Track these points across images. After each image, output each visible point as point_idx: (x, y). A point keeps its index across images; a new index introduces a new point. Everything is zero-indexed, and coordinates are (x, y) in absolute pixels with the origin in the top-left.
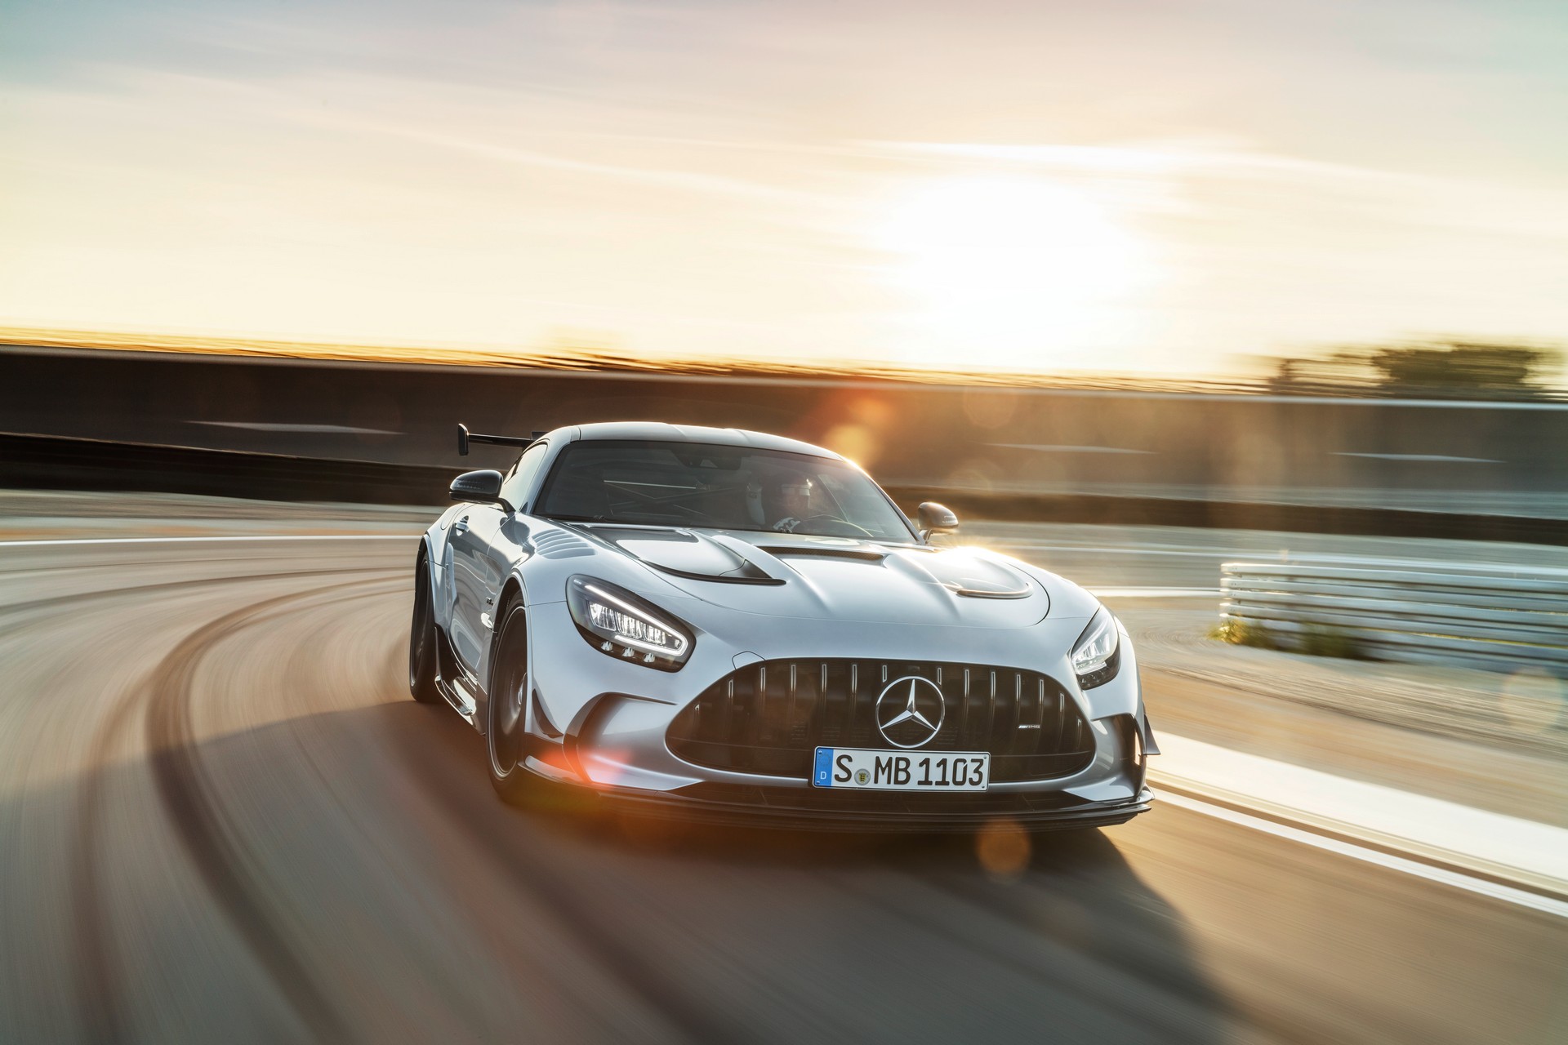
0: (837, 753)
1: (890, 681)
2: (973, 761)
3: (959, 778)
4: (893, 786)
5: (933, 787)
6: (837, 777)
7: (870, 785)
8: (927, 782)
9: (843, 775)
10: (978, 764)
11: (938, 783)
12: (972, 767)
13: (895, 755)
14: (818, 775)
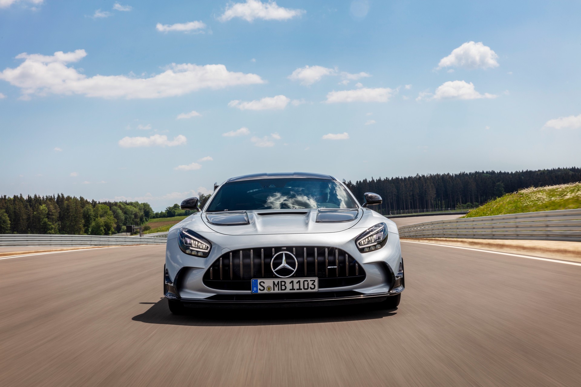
0: (259, 281)
1: (275, 253)
2: (311, 281)
3: (306, 287)
4: (280, 291)
5: (296, 291)
6: (260, 289)
7: (272, 291)
9: (262, 288)
10: (313, 281)
11: (297, 289)
12: (310, 283)
13: (280, 280)
14: (253, 290)
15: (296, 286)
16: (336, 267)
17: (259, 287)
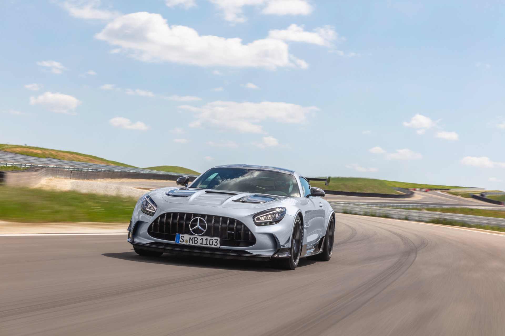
0: (181, 235)
1: (193, 218)
2: (215, 240)
3: (211, 244)
4: (193, 244)
5: (204, 245)
6: (181, 241)
7: (188, 244)
8: (202, 244)
9: (182, 241)
10: (216, 241)
11: (205, 244)
13: (194, 237)
14: (176, 241)
15: (204, 242)
16: (234, 232)
17: (180, 239)
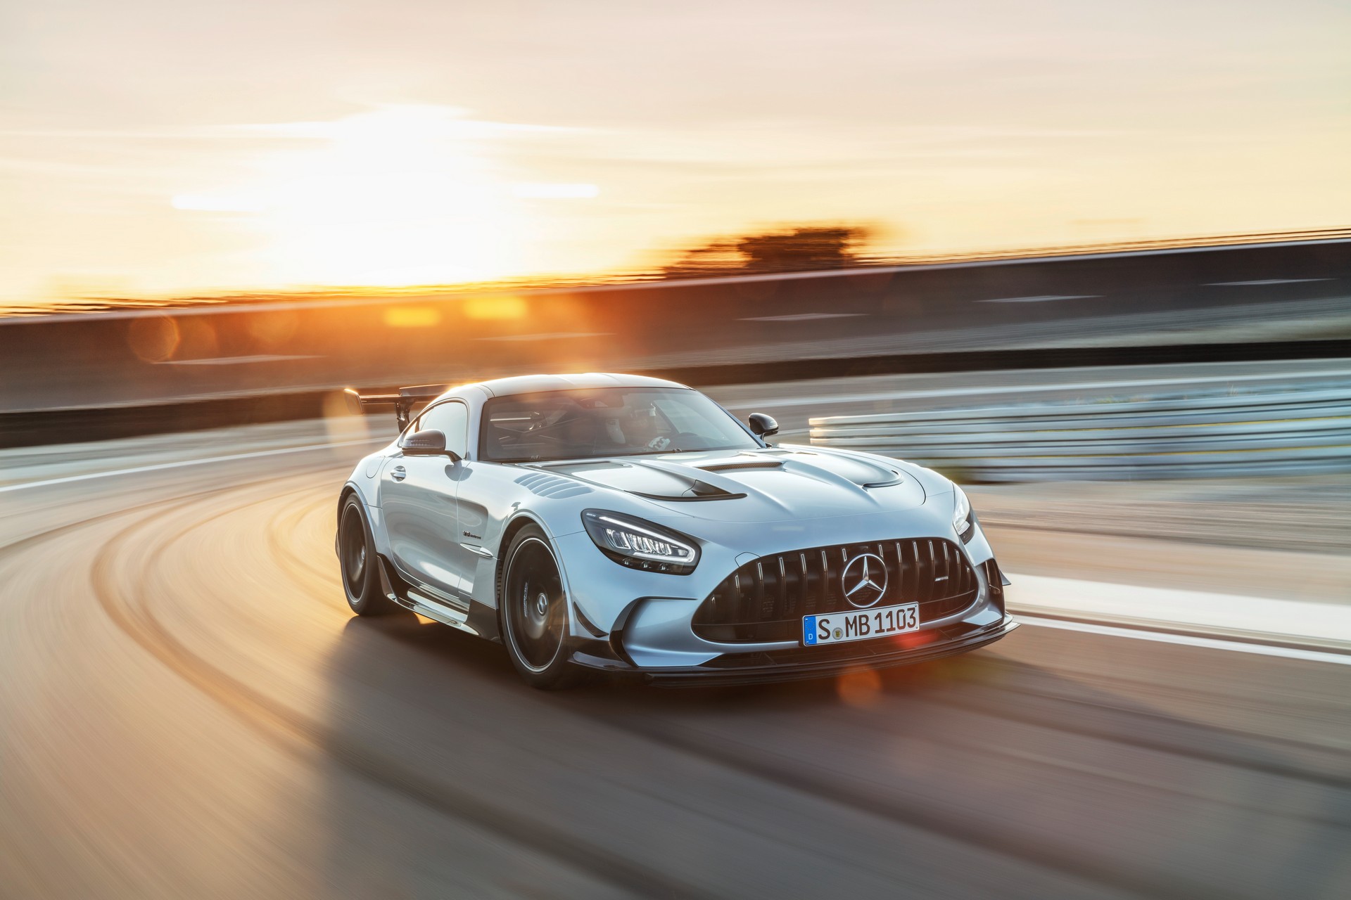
0: (818, 618)
1: (849, 560)
2: (909, 609)
3: (901, 624)
4: (859, 637)
5: (886, 634)
6: (820, 636)
7: (844, 639)
8: (881, 630)
9: (824, 634)
10: (912, 611)
11: (888, 630)
12: (908, 614)
13: (858, 614)
14: (807, 637)
15: (886, 624)
16: (947, 578)
17: (819, 631)
